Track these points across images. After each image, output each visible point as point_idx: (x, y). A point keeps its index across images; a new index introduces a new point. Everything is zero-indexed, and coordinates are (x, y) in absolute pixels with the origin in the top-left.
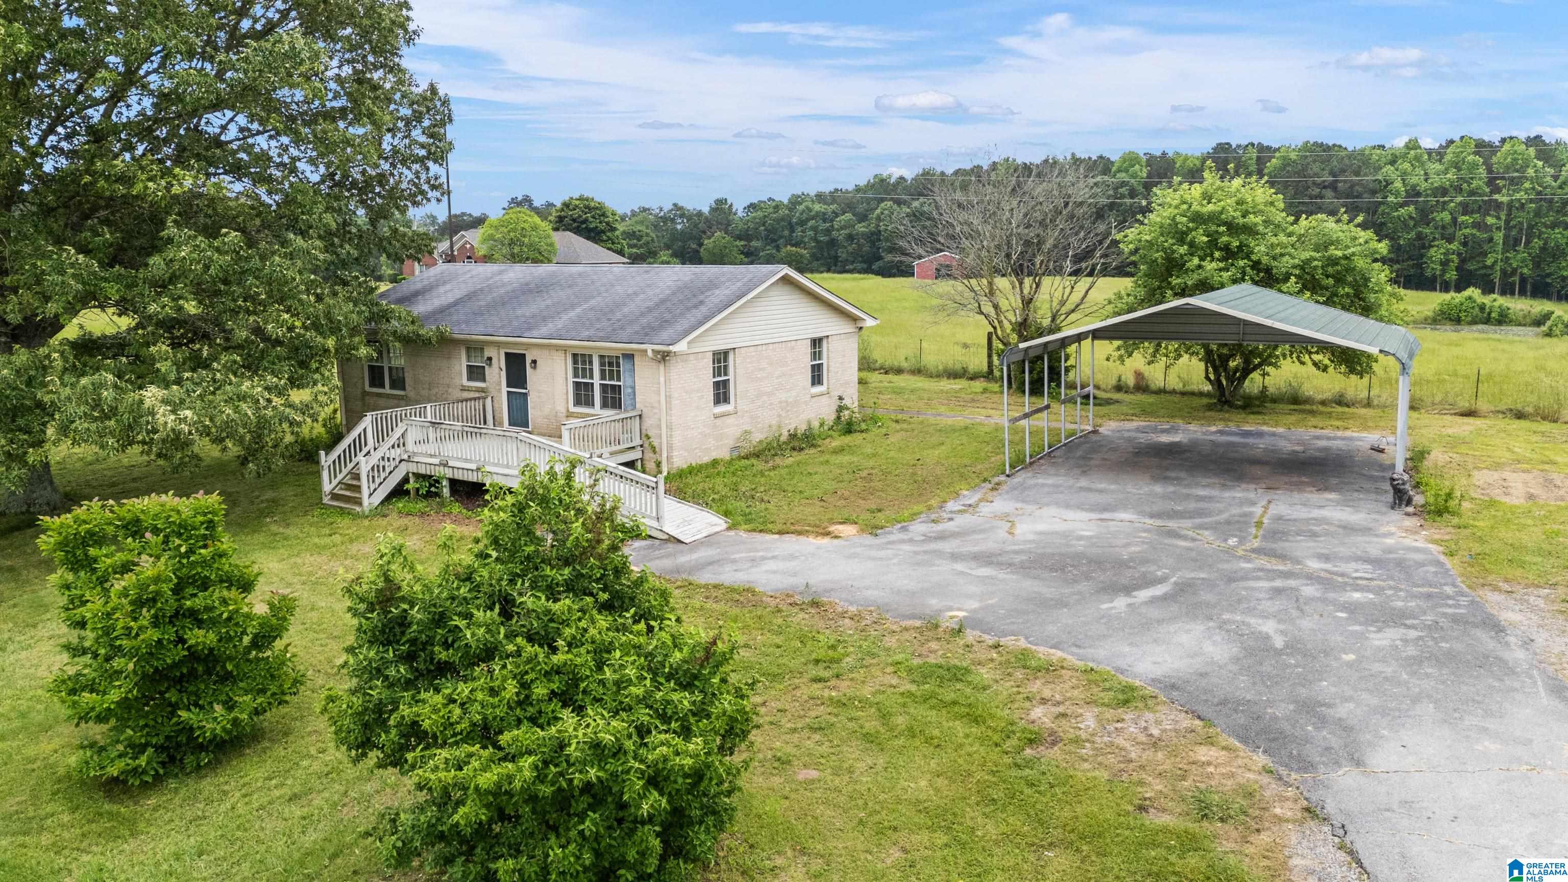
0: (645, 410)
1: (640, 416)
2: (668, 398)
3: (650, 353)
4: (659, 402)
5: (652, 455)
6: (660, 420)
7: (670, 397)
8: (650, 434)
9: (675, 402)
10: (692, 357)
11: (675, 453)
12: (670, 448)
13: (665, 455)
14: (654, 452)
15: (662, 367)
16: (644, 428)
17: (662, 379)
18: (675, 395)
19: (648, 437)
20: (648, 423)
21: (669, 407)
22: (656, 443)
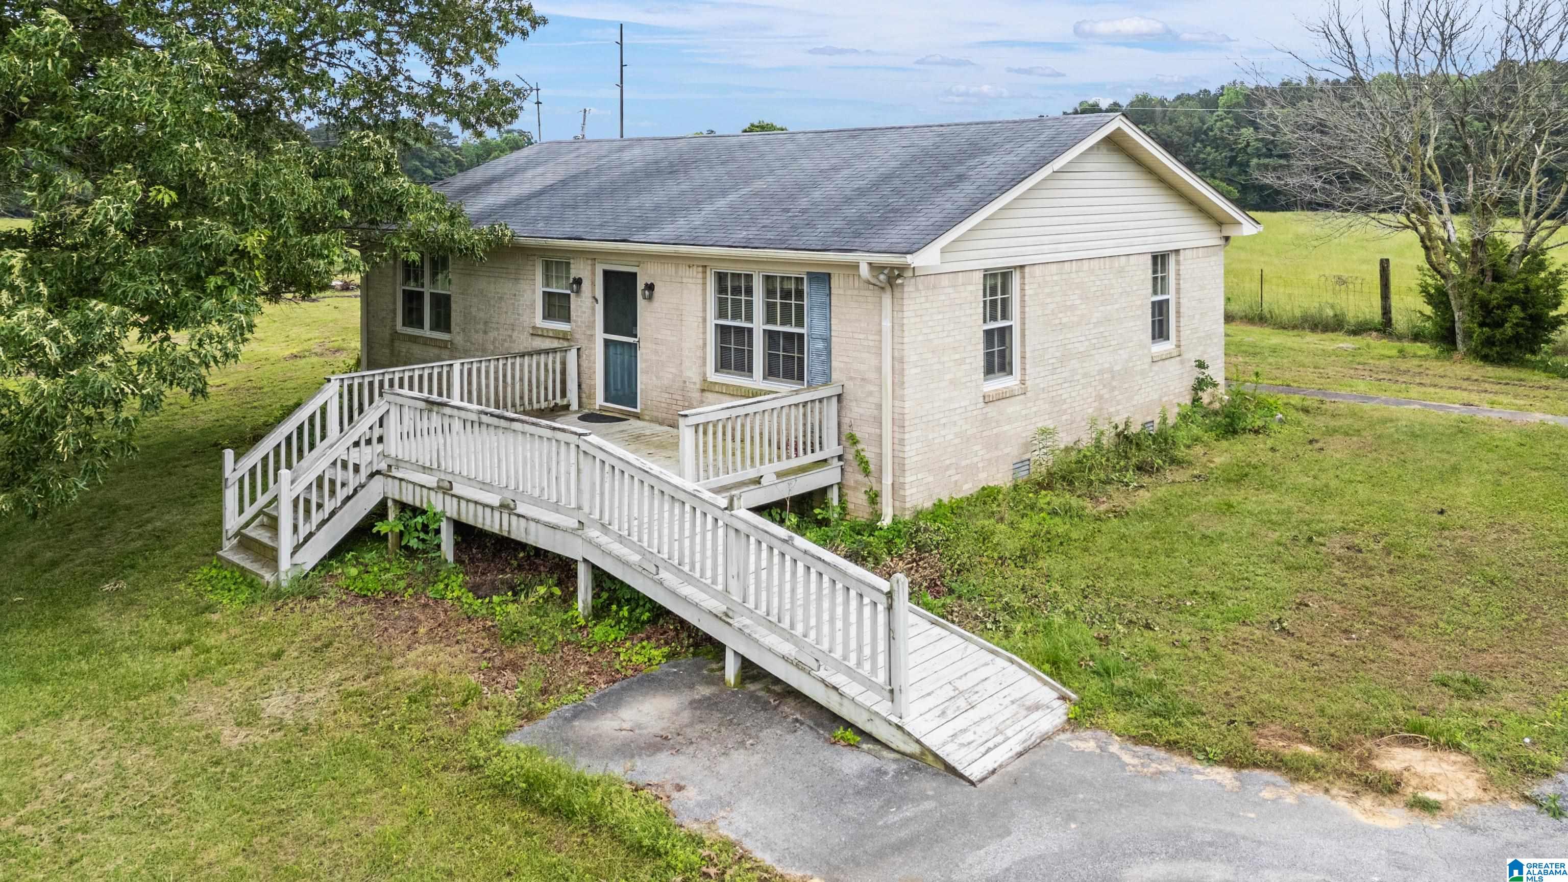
0: (849, 385)
1: (839, 396)
2: (899, 361)
3: (864, 270)
4: (879, 370)
5: (860, 477)
6: (879, 407)
7: (902, 361)
8: (858, 435)
9: (911, 372)
10: (945, 281)
11: (909, 478)
12: (900, 467)
13: (887, 481)
14: (866, 472)
15: (887, 299)
16: (846, 421)
17: (887, 324)
18: (911, 356)
19: (854, 441)
20: (857, 411)
21: (899, 383)
22: (869, 454)
